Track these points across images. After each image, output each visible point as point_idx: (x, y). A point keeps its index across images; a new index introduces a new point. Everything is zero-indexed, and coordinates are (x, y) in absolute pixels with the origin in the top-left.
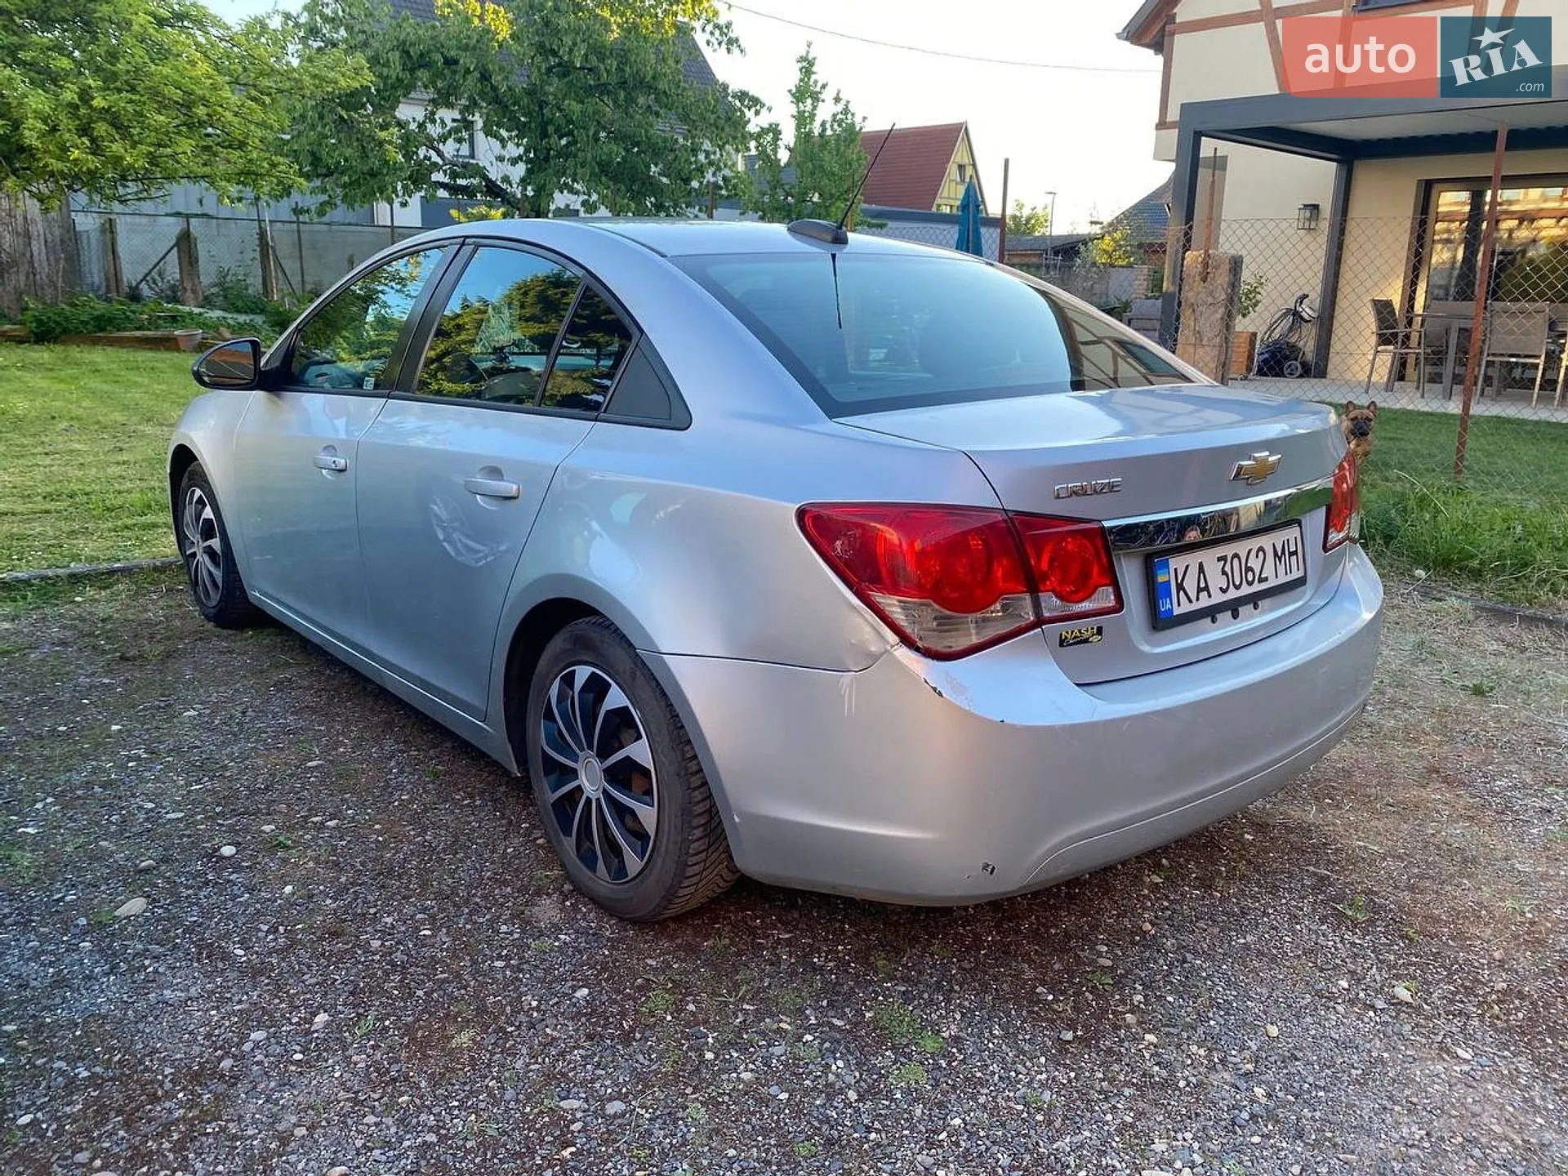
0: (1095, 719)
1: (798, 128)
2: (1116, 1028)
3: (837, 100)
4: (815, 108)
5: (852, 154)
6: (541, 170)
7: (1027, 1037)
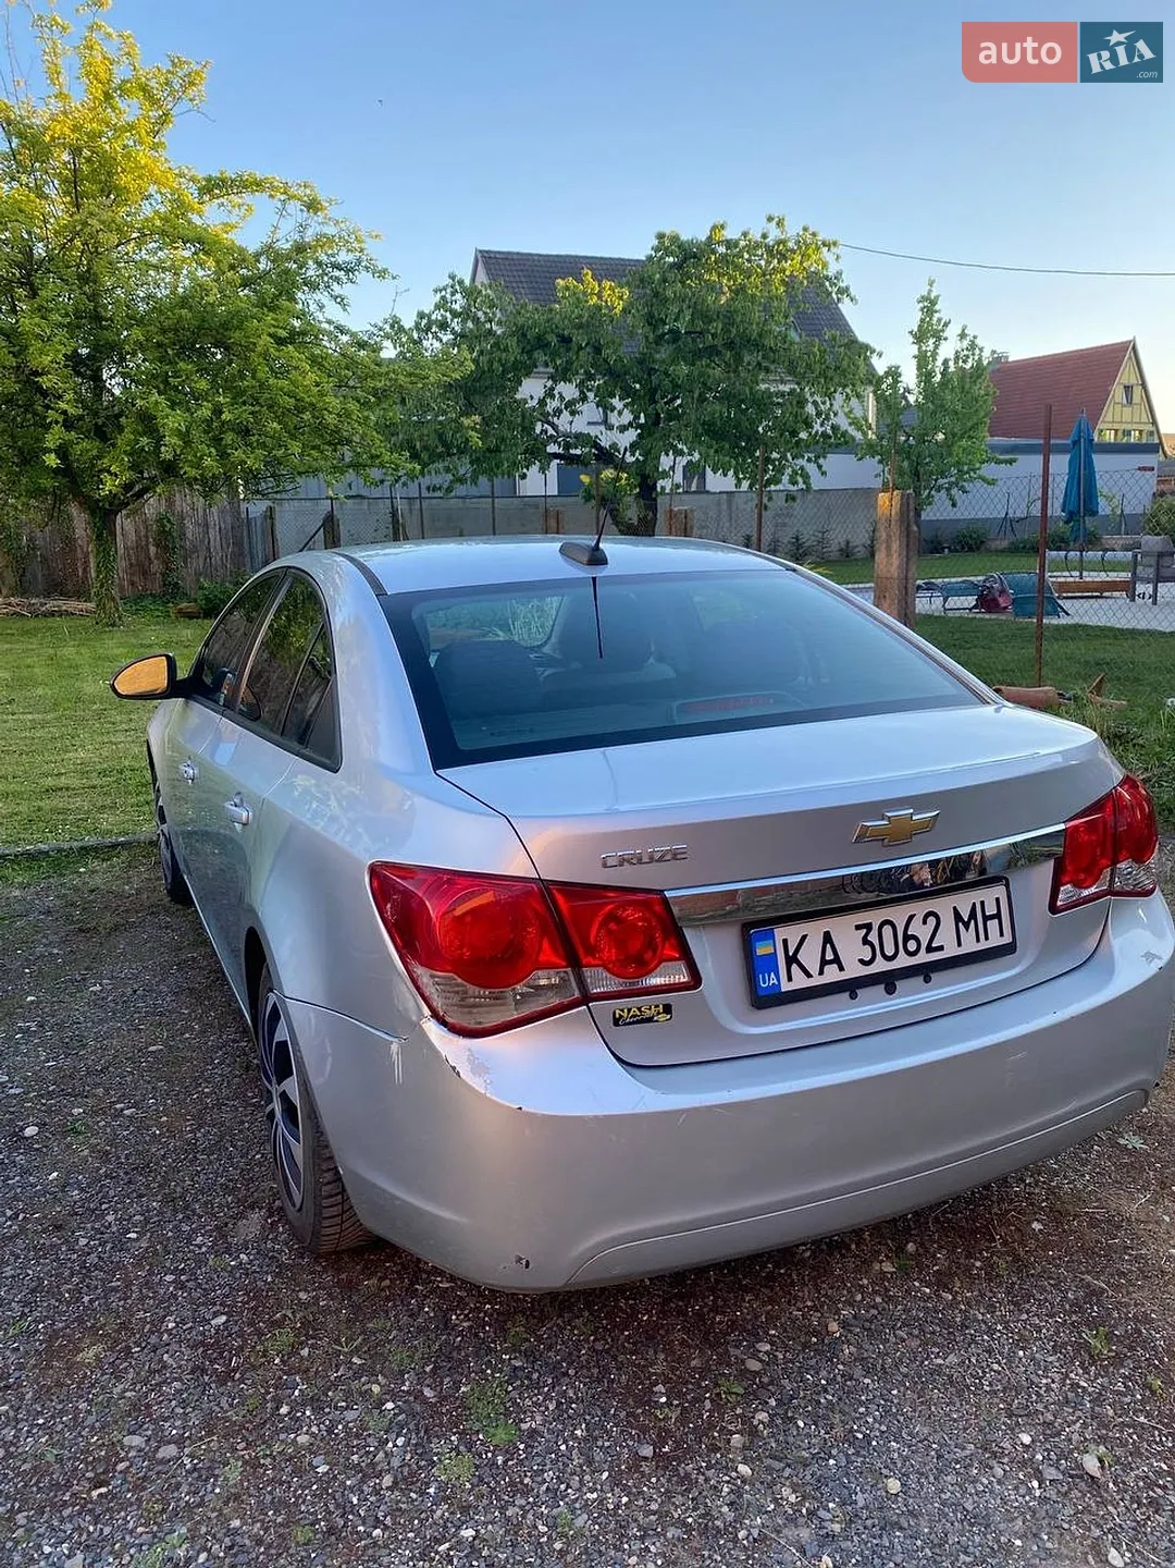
0: (637, 1111)
1: (919, 368)
2: (714, 1449)
3: (963, 336)
4: (936, 347)
5: (979, 390)
6: (650, 435)
7: (607, 1444)
